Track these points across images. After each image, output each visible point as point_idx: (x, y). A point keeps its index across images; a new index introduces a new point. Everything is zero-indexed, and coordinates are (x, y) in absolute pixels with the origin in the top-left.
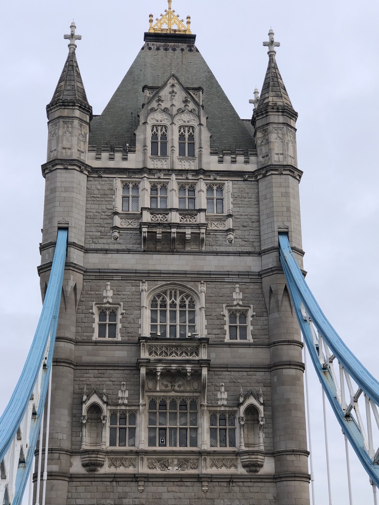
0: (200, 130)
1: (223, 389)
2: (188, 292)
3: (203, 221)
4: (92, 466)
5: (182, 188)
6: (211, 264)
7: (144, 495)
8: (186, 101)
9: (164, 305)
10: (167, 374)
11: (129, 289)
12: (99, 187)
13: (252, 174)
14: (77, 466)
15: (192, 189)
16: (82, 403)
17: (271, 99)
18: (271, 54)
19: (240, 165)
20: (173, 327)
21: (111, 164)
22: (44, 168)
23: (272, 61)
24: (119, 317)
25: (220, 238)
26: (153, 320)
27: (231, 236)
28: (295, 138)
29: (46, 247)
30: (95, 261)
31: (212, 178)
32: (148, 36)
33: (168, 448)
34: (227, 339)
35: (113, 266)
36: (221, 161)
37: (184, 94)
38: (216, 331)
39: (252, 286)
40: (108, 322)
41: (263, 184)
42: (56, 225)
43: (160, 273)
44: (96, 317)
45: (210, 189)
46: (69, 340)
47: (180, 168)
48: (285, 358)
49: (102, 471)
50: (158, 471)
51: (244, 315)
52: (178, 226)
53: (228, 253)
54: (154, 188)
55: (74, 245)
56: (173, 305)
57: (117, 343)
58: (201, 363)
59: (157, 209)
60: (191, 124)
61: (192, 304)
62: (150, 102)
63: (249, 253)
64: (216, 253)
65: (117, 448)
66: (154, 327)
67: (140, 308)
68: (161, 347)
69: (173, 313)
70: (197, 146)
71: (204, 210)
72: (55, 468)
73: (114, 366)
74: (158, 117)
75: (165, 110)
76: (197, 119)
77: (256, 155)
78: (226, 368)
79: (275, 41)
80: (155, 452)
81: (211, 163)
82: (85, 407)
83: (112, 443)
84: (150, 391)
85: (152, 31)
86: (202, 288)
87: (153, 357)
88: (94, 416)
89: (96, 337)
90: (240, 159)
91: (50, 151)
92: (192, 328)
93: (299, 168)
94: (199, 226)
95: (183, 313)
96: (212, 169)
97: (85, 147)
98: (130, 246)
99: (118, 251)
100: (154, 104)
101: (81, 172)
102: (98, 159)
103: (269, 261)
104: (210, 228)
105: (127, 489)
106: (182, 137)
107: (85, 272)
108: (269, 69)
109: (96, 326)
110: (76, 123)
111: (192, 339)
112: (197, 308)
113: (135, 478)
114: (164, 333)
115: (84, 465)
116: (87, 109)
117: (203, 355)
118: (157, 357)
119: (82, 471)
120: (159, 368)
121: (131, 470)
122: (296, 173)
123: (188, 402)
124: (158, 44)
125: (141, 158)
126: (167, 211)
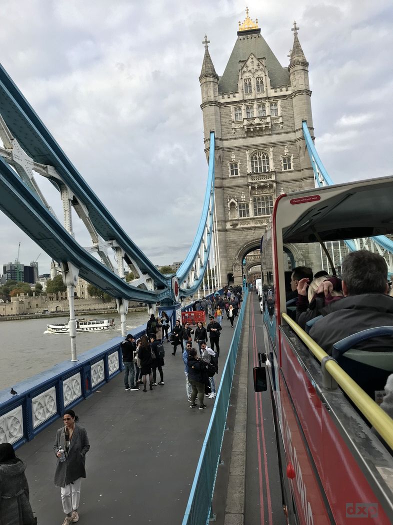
0: (266, 78)
1: (282, 191)
2: (266, 152)
3: (270, 121)
4: (234, 225)
5: (259, 106)
6: (274, 139)
7: (254, 234)
8: (259, 65)
9: (256, 159)
10: (260, 188)
11: (242, 154)
12: (225, 111)
13: (289, 95)
14: (228, 226)
15: (264, 106)
16: (228, 202)
17: (296, 58)
18: (296, 34)
19: (284, 93)
20: (260, 168)
21: (229, 100)
22: (201, 106)
23: (296, 38)
24: (239, 166)
25: (278, 127)
26: (252, 166)
27: (281, 126)
28: (308, 75)
29: (207, 141)
30: (226, 144)
31: (272, 100)
32: (239, 33)
33: (262, 216)
34: (283, 170)
35: (234, 145)
36: (275, 92)
37: (257, 62)
38: (277, 167)
39: (292, 146)
40: (234, 169)
41: (294, 100)
42: (209, 131)
43: (253, 145)
44: (230, 167)
45: (271, 105)
46: (220, 178)
47: (258, 97)
48: (307, 175)
49: (238, 227)
50: (259, 225)
51: (289, 160)
52: (259, 124)
53: (281, 133)
54: (248, 108)
55: (217, 138)
56: (260, 158)
57: (238, 177)
58: (273, 181)
59: (250, 118)
60: (261, 76)
61: (268, 157)
62: (242, 69)
63: (290, 132)
64: (276, 134)
65: (243, 218)
66: (253, 169)
67: (246, 161)
68: (256, 177)
69: (260, 161)
70: (265, 86)
71: (270, 116)
72: (220, 228)
73: (239, 186)
74: (247, 75)
75: (250, 71)
76: (263, 73)
77: (291, 86)
78: (284, 182)
79: (297, 27)
80: (257, 218)
81: (272, 93)
82: (229, 204)
83: (241, 216)
84: (253, 194)
85: (241, 30)
86: (271, 150)
87: (253, 181)
88: (232, 207)
89: (230, 175)
90: (284, 89)
91: (203, 98)
92: (268, 167)
93: (310, 90)
94: (268, 123)
95: (264, 161)
96: (272, 96)
97: (217, 94)
98: (240, 136)
99: (235, 139)
100: (245, 69)
101: (217, 106)
102: (223, 98)
103: (299, 135)
104: (272, 123)
105: (248, 233)
106: (258, 83)
107: (223, 149)
108: (294, 42)
109: (230, 171)
110: (212, 83)
111: (268, 172)
112: (270, 158)
113: (250, 228)
114: (257, 171)
115: (231, 226)
116: (216, 76)
117: (273, 178)
118: (255, 181)
119: (231, 227)
120: (256, 186)
121: (249, 226)
122: (309, 93)
123: (269, 197)
124: (244, 36)
125: (241, 95)
126: (253, 119)
